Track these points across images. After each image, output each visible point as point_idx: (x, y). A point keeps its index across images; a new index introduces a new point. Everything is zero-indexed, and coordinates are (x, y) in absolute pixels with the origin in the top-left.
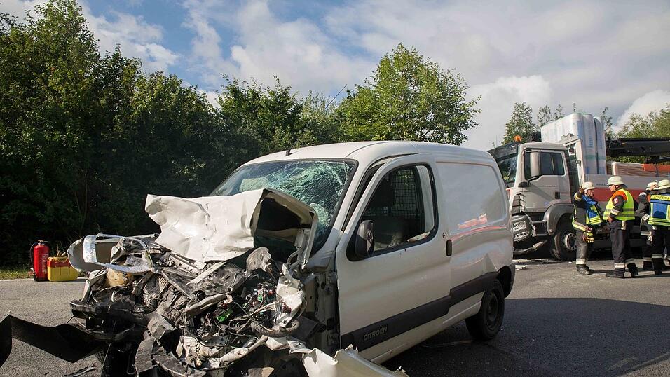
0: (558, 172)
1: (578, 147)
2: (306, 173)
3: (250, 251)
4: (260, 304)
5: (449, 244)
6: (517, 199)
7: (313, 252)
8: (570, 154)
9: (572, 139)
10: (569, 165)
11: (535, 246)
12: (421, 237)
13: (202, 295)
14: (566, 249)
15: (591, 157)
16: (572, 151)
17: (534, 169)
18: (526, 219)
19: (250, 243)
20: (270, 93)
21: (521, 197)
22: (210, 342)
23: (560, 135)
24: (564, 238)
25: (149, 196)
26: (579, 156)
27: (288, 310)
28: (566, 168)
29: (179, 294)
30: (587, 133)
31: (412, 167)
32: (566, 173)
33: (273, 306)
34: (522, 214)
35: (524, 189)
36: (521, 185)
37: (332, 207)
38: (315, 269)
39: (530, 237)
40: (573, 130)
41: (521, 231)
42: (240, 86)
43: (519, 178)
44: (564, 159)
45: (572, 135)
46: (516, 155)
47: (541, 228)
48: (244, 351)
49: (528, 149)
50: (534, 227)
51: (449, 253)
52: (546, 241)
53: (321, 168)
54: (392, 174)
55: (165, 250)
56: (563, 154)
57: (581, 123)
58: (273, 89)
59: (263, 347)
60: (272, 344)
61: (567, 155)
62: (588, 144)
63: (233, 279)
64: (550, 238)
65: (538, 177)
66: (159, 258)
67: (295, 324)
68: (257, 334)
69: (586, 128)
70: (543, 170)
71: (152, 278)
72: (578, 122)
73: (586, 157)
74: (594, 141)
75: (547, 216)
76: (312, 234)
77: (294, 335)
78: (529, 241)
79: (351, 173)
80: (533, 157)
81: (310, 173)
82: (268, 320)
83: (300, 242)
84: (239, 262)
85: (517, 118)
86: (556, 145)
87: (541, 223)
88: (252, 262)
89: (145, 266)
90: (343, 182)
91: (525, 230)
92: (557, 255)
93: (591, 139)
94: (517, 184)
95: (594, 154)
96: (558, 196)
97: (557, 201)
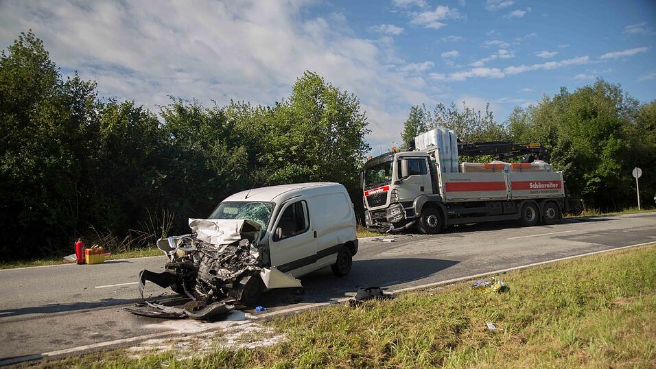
0: (423, 172)
1: (437, 154)
2: (255, 208)
3: (240, 240)
4: (245, 257)
5: (315, 232)
6: (393, 193)
7: (261, 239)
8: (432, 158)
9: (433, 148)
10: (430, 167)
11: (407, 225)
12: (303, 231)
13: (223, 256)
14: (429, 226)
15: (447, 160)
16: (433, 156)
17: (404, 172)
18: (400, 207)
19: (239, 238)
20: (210, 113)
21: (396, 192)
22: (230, 270)
23: (426, 144)
24: (427, 219)
25: (190, 219)
26: (438, 161)
27: (255, 258)
28: (428, 169)
29: (209, 258)
30: (444, 143)
31: (299, 203)
32: (429, 172)
33: (250, 257)
34: (397, 203)
35: (397, 186)
36: (396, 183)
37: (266, 222)
38: (262, 245)
39: (403, 219)
40: (434, 141)
41: (397, 215)
43: (394, 178)
44: (427, 163)
45: (433, 145)
46: (392, 161)
47: (410, 212)
48: (242, 271)
49: (401, 157)
50: (405, 212)
51: (315, 236)
52: (415, 221)
53: (261, 206)
54: (290, 206)
55: (200, 241)
56: (427, 160)
57: (440, 137)
58: (211, 109)
59: (248, 270)
60: (250, 268)
61: (429, 160)
62: (445, 151)
63: (234, 250)
64: (417, 219)
65: (406, 177)
66: (199, 244)
67: (257, 262)
68: (246, 266)
69: (443, 139)
70: (410, 172)
71: (196, 253)
72: (438, 135)
73: (443, 161)
74: (449, 149)
75: (415, 203)
76: (260, 233)
77: (257, 265)
78: (403, 222)
79: (273, 208)
80: (404, 162)
81: (257, 209)
82: (248, 261)
83: (256, 236)
84: (236, 244)
85: (412, 118)
86: (423, 153)
87: (412, 210)
88: (242, 244)
89: (193, 248)
90: (270, 211)
91: (400, 214)
92: (423, 230)
93: (447, 147)
94: (393, 182)
95: (449, 158)
96: (422, 189)
97: (422, 193)
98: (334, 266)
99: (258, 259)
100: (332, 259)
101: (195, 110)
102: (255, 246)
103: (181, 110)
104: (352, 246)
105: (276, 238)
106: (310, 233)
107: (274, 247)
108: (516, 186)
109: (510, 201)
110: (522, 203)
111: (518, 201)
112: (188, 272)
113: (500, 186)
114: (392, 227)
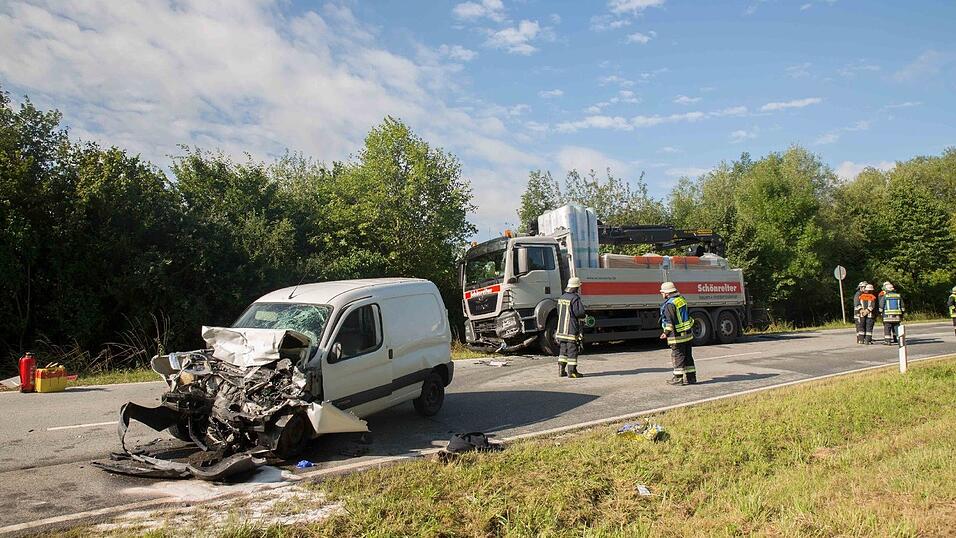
0: (548, 266)
1: (569, 241)
2: (303, 313)
3: (278, 360)
4: (285, 386)
5: (391, 351)
6: (507, 296)
7: (310, 359)
8: (562, 247)
9: (565, 232)
10: (559, 259)
11: (525, 343)
12: (372, 348)
13: (252, 384)
15: (584, 250)
16: (564, 244)
18: (516, 315)
19: (277, 357)
20: (241, 171)
21: (510, 293)
22: (262, 405)
23: (554, 227)
25: (204, 327)
26: (570, 252)
27: (299, 388)
28: (557, 263)
29: (231, 386)
30: (579, 225)
31: (369, 307)
32: (557, 267)
33: (292, 386)
34: (511, 310)
35: (512, 285)
36: (511, 281)
37: (319, 334)
38: (311, 369)
39: (520, 333)
40: (565, 223)
41: (511, 327)
42: (203, 158)
43: (508, 273)
44: (555, 253)
45: (563, 228)
46: (506, 250)
47: (530, 324)
49: (518, 244)
50: (523, 323)
51: (391, 357)
52: (536, 337)
53: (312, 311)
54: (355, 312)
55: (218, 360)
56: (554, 249)
57: (573, 216)
59: (288, 405)
60: (292, 403)
61: (558, 249)
62: (580, 237)
63: (268, 375)
64: (540, 333)
65: (525, 273)
66: (216, 364)
67: (303, 394)
68: (285, 399)
69: (578, 221)
70: (531, 266)
71: (211, 378)
72: (570, 215)
73: (577, 250)
74: (586, 234)
75: (537, 310)
76: (309, 350)
77: (303, 399)
78: (519, 338)
79: (330, 314)
80: (522, 252)
81: (305, 314)
82: (289, 391)
83: (302, 355)
84: (272, 366)
85: (533, 189)
86: (549, 240)
87: (532, 319)
88: (281, 365)
89: (207, 370)
90: (325, 318)
91: (515, 326)
92: (549, 350)
93: (583, 232)
94: (506, 279)
95: (586, 247)
96: (548, 290)
97: (548, 296)
98: (417, 401)
99: (304, 389)
100: (415, 390)
101: (221, 166)
102: (302, 370)
103: (198, 165)
104: (444, 372)
105: (331, 358)
106: (383, 351)
107: (329, 372)
112: (196, 407)
114: (504, 345)
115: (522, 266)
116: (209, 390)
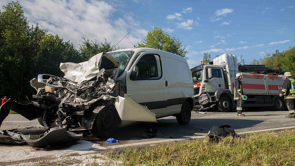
0: (219, 76)
1: (227, 67)
2: (117, 55)
5: (166, 82)
6: (204, 87)
7: (118, 76)
8: (224, 70)
9: (225, 64)
10: (224, 74)
11: (211, 106)
12: (157, 78)
14: (224, 107)
15: (233, 71)
16: (225, 68)
18: (207, 95)
19: (98, 71)
21: (205, 86)
23: (220, 62)
24: (223, 103)
25: (61, 63)
26: (228, 71)
27: (110, 89)
28: (223, 75)
30: (230, 61)
31: (153, 55)
32: (223, 77)
34: (206, 93)
35: (206, 83)
36: (205, 82)
37: (125, 64)
38: (119, 81)
39: (209, 103)
40: (225, 60)
41: (205, 100)
42: (90, 42)
43: (204, 78)
44: (222, 71)
45: (224, 62)
46: (202, 69)
47: (213, 99)
48: (96, 100)
49: (207, 67)
50: (210, 98)
51: (166, 85)
52: (216, 104)
53: (122, 53)
56: (221, 70)
57: (228, 58)
58: (103, 43)
59: (102, 99)
60: (105, 98)
61: (223, 70)
62: (231, 66)
64: (217, 103)
65: (211, 78)
66: (66, 82)
67: (112, 92)
68: (100, 95)
69: (230, 59)
70: (213, 76)
72: (227, 57)
73: (230, 71)
74: (233, 65)
75: (216, 94)
76: (118, 70)
77: (112, 95)
79: (132, 55)
80: (209, 70)
85: (205, 59)
86: (219, 66)
87: (214, 97)
90: (129, 57)
91: (207, 100)
92: (221, 110)
93: (232, 64)
94: (203, 81)
95: (234, 70)
96: (220, 86)
97: (220, 88)
99: (113, 89)
100: (177, 109)
101: (96, 45)
102: (113, 80)
103: (88, 45)
105: (133, 77)
106: (162, 81)
108: (271, 87)
109: (268, 95)
110: (274, 98)
111: (272, 96)
113: (262, 87)
114: (202, 107)
115: (210, 75)
116: (60, 96)
